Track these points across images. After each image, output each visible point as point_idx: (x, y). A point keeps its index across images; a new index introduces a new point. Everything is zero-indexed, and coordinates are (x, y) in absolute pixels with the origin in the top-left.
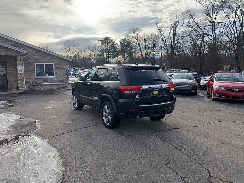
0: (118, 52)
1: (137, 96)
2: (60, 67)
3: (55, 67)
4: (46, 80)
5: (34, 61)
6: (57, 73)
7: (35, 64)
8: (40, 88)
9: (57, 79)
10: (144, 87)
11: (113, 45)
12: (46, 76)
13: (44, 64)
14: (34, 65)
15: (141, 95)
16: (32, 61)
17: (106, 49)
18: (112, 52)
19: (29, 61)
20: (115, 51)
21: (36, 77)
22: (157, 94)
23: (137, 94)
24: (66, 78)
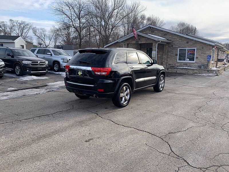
2: (202, 52)
3: (196, 52)
4: (186, 64)
5: (177, 46)
6: (197, 58)
7: (179, 49)
8: (176, 71)
9: (197, 64)
12: (187, 61)
13: (187, 49)
14: (177, 50)
16: (176, 46)
19: (174, 46)
21: (178, 61)
24: (206, 63)
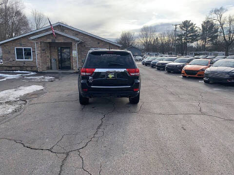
0: (198, 36)
1: (90, 78)
10: (97, 70)
11: (192, 29)
15: (94, 77)
17: (185, 33)
18: (190, 36)
20: (195, 35)
22: (113, 77)
23: (90, 76)
